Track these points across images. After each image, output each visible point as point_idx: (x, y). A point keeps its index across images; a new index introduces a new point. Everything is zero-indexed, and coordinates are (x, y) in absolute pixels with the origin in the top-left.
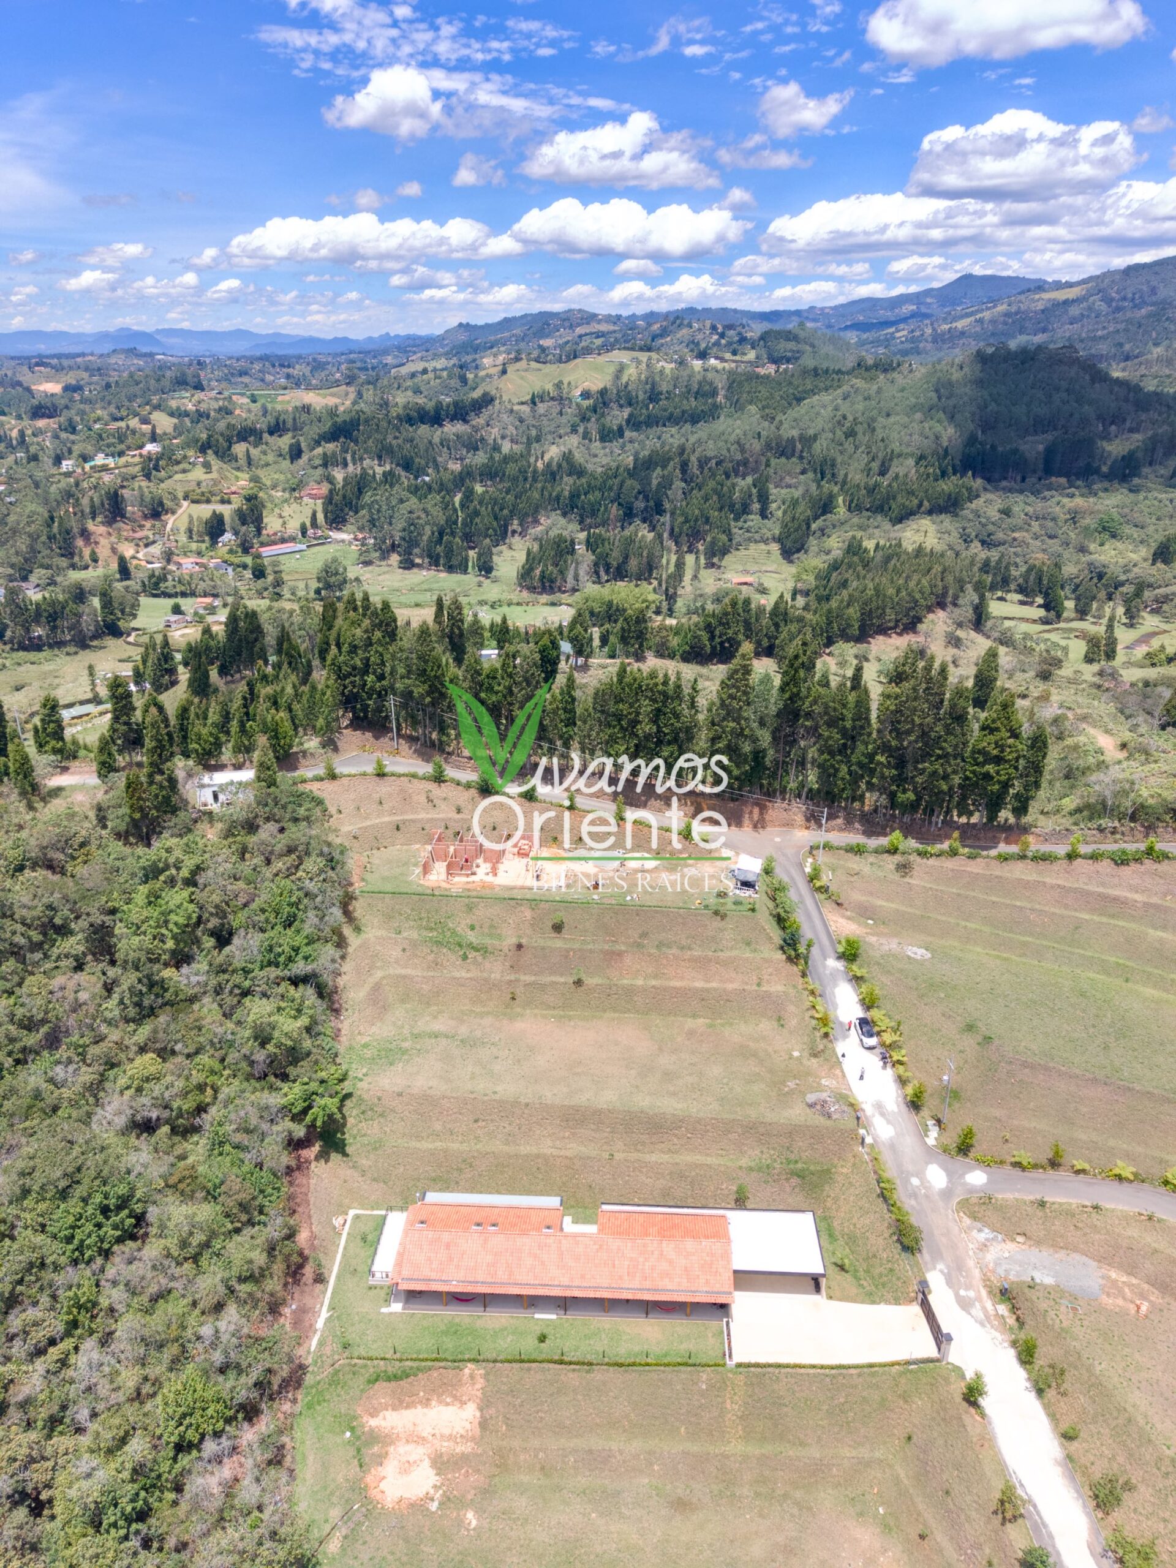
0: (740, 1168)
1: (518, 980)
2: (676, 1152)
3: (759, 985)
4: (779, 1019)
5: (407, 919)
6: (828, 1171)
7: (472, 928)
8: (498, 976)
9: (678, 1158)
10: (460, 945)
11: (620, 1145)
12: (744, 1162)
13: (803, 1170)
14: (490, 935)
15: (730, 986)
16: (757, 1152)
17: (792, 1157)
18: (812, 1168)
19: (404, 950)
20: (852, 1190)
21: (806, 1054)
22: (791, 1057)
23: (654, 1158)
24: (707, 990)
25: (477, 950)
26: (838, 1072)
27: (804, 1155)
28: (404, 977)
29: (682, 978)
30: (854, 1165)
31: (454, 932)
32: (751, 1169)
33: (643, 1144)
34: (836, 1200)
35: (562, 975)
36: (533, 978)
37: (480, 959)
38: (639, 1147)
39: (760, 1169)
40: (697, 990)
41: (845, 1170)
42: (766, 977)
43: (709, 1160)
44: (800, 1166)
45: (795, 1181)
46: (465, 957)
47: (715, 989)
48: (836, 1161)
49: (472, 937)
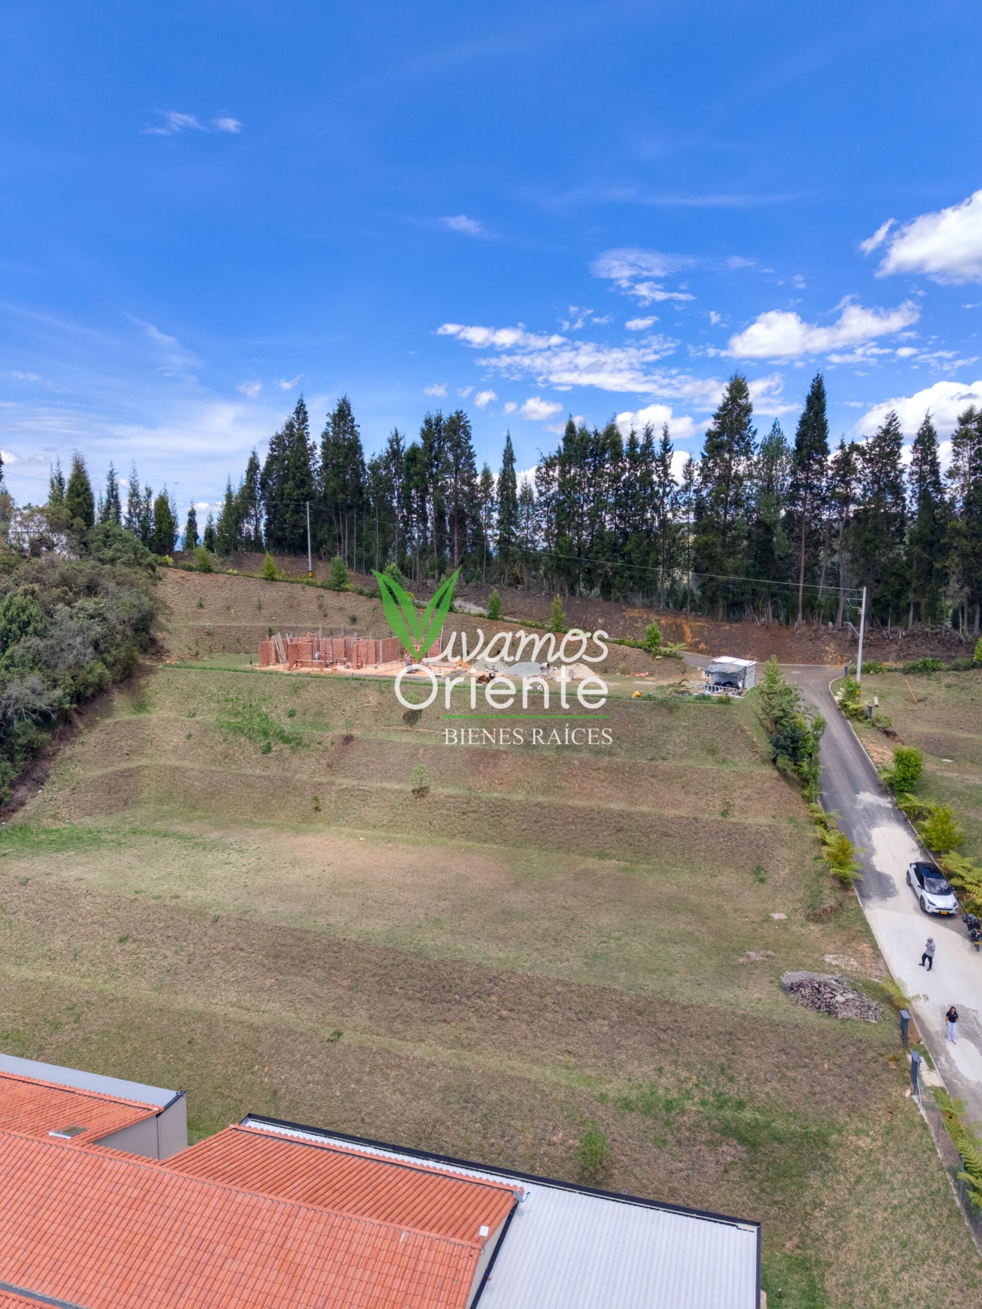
0: (603, 1098)
1: (332, 784)
2: (470, 1047)
3: (725, 814)
4: (758, 870)
5: (210, 699)
6: (821, 1139)
7: (292, 714)
8: (305, 777)
9: (469, 1059)
10: (265, 734)
11: (361, 1016)
12: (614, 1087)
13: (755, 1126)
14: (313, 725)
15: (672, 812)
16: (648, 1069)
17: (731, 1091)
18: (779, 1125)
19: (189, 736)
20: (880, 1194)
21: (800, 917)
22: (768, 919)
23: (421, 1051)
24: (629, 815)
25: (286, 740)
26: (864, 947)
27: (762, 1093)
28: (176, 769)
29: (590, 796)
30: (889, 1131)
31: (265, 718)
32: (627, 1105)
33: (407, 1020)
34: (838, 1215)
35: (400, 781)
36: (355, 782)
37: (287, 753)
38: (398, 1025)
39: (648, 1110)
40: (611, 812)
41: (864, 1143)
42: (739, 802)
43: (535, 1072)
44: (747, 1115)
45: (731, 1150)
46: (267, 750)
47: (644, 815)
48: (841, 1117)
49: (287, 725)
